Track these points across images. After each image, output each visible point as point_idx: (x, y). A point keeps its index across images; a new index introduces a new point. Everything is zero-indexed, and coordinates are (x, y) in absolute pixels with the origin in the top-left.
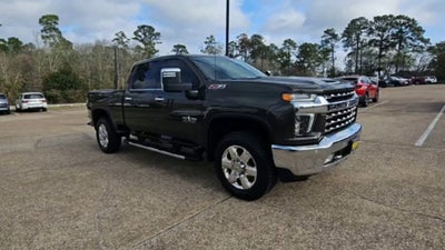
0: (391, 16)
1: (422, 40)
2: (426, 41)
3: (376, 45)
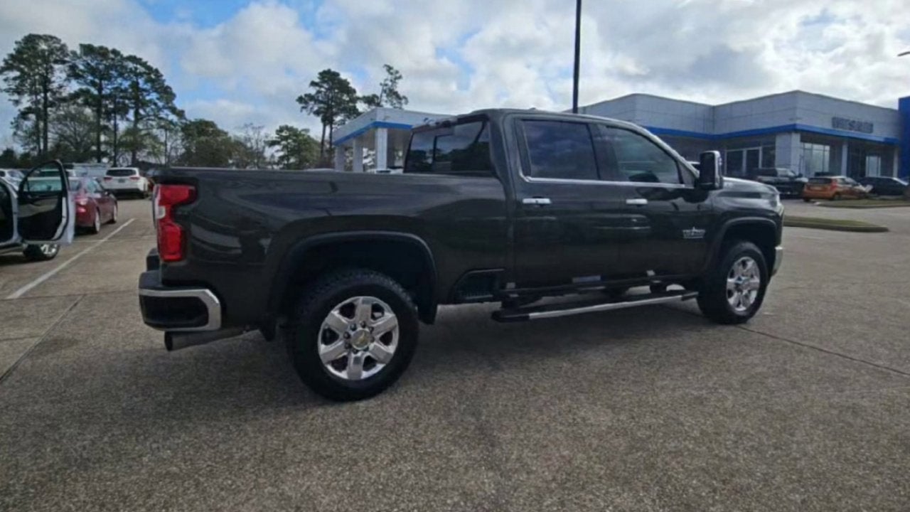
0: (115, 52)
1: (174, 110)
2: (180, 114)
3: (86, 103)
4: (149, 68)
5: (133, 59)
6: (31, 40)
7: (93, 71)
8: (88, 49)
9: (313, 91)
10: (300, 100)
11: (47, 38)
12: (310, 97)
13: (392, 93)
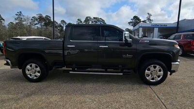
0: (98, 18)
4: (103, 20)
5: (101, 19)
6: (87, 17)
7: (95, 21)
8: (94, 18)
9: (131, 21)
10: (129, 23)
11: (89, 17)
12: (131, 22)
13: (149, 19)
